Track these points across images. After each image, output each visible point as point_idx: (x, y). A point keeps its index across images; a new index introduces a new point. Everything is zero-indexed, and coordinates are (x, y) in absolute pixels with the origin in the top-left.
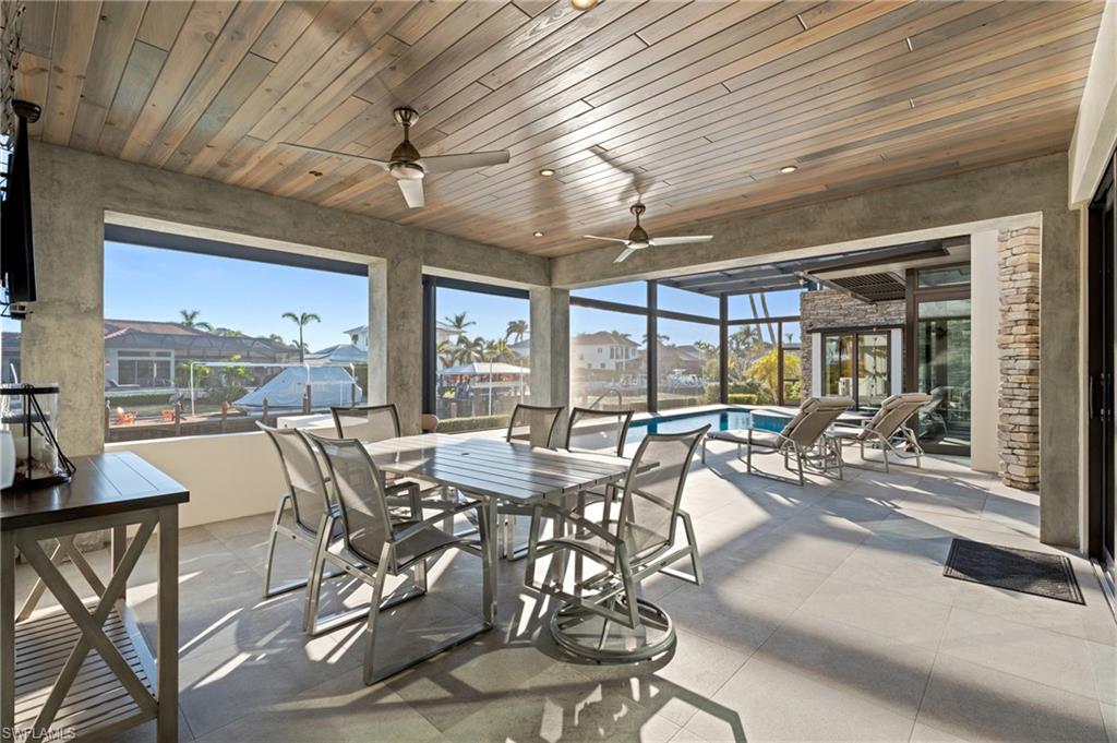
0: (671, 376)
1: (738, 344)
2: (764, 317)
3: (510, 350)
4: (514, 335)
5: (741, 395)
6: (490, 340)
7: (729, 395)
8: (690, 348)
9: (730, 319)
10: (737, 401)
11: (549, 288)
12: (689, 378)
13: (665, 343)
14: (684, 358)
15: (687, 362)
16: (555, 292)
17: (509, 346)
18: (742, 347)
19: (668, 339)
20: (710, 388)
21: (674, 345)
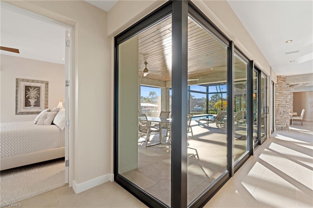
0: (195, 107)
1: (214, 98)
2: (220, 91)
3: (150, 100)
4: (151, 96)
5: (212, 112)
6: (144, 97)
7: (209, 112)
8: (201, 99)
9: (209, 92)
10: (211, 113)
11: (165, 87)
12: (200, 108)
13: (193, 98)
14: (199, 102)
15: (199, 103)
16: (167, 88)
17: (150, 99)
18: (215, 99)
19: (194, 97)
20: (205, 110)
21: (196, 99)
